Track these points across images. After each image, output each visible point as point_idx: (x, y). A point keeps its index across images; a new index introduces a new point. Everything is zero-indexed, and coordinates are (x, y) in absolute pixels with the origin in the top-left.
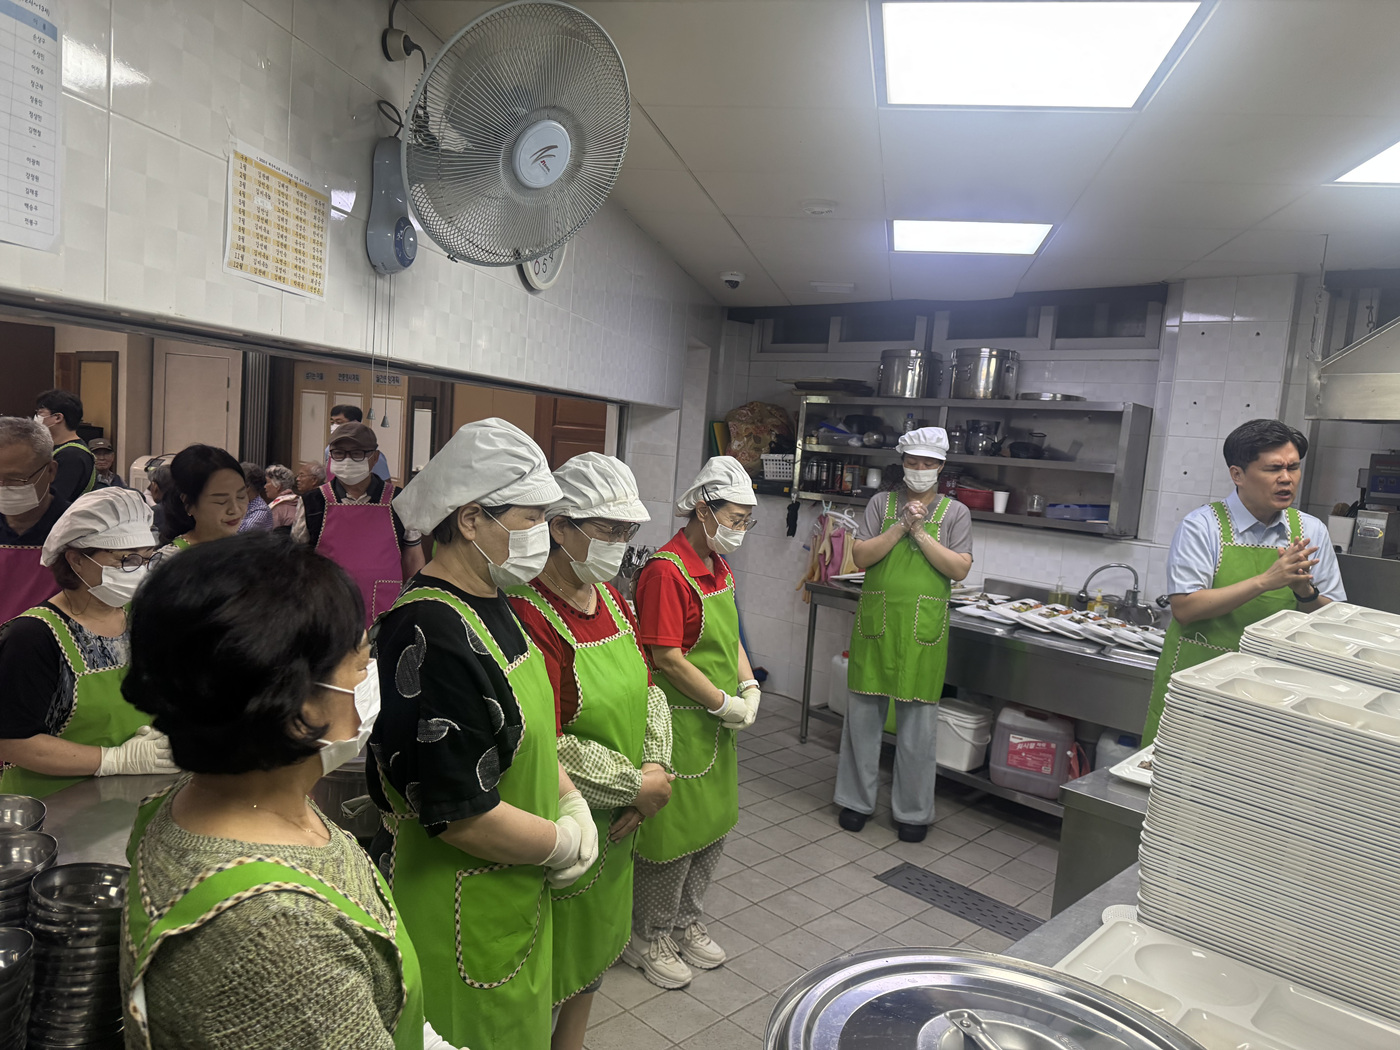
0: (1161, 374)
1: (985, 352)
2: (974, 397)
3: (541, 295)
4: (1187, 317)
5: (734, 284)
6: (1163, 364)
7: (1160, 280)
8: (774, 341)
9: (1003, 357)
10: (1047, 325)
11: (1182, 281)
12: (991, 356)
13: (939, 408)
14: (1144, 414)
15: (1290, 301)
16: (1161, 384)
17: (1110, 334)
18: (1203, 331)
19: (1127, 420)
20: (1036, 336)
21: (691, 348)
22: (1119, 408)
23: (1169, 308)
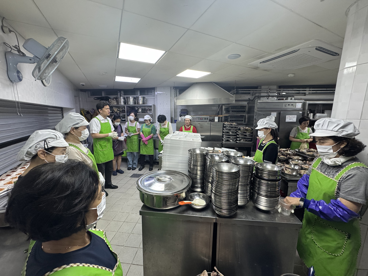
0: (156, 100)
1: (131, 97)
3: (47, 87)
4: (158, 92)
5: (83, 85)
7: (154, 87)
8: (91, 96)
10: (139, 93)
11: (157, 87)
12: (132, 98)
14: (154, 105)
15: (170, 90)
16: (156, 102)
17: (148, 95)
18: (160, 94)
19: (152, 106)
20: (137, 95)
21: (75, 97)
22: (151, 105)
23: (155, 91)
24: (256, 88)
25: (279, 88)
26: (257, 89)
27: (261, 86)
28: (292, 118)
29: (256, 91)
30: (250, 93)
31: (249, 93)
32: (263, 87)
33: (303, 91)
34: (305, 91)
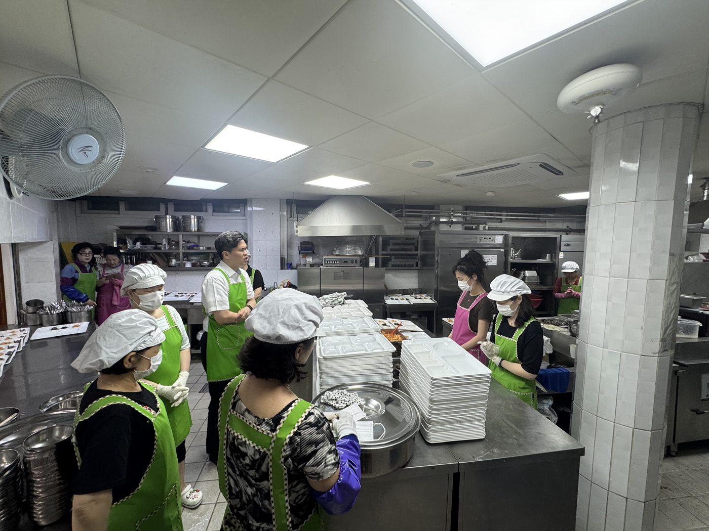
0: (248, 224)
1: (193, 217)
2: (191, 231)
3: (16, 199)
4: (254, 208)
6: (248, 221)
7: (245, 198)
8: (88, 209)
9: (199, 218)
10: (210, 209)
11: (252, 199)
12: (195, 218)
13: (179, 235)
15: (279, 206)
16: (249, 226)
17: (229, 212)
18: (259, 212)
20: (207, 212)
23: (248, 205)
24: (431, 207)
25: (466, 211)
26: (434, 209)
27: (438, 206)
28: (491, 260)
29: (431, 213)
30: (422, 215)
31: (420, 216)
32: (442, 207)
33: (497, 215)
34: (501, 215)
